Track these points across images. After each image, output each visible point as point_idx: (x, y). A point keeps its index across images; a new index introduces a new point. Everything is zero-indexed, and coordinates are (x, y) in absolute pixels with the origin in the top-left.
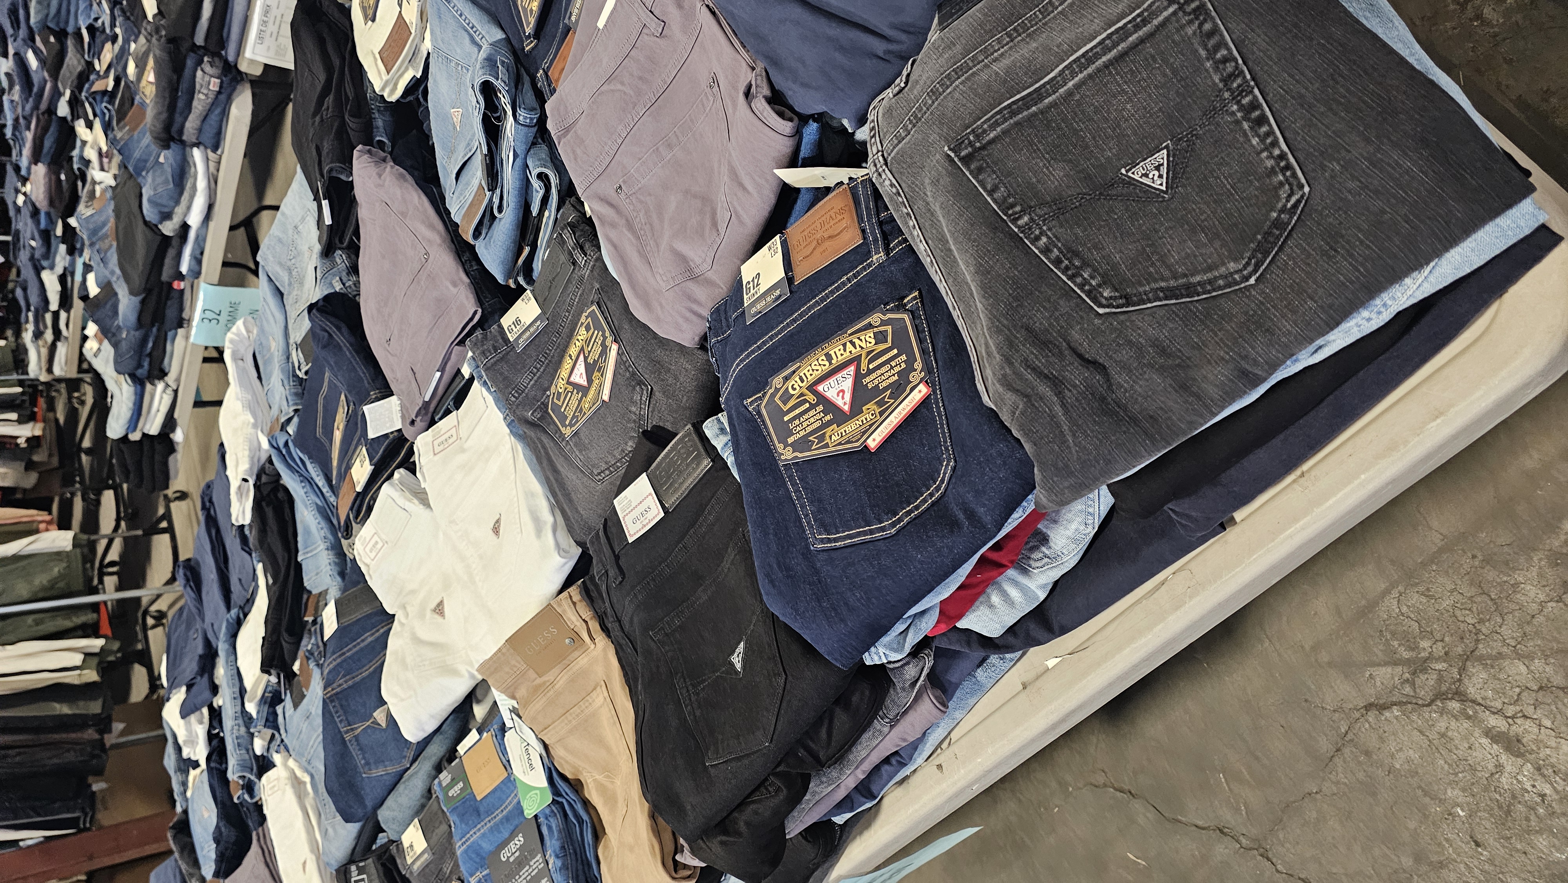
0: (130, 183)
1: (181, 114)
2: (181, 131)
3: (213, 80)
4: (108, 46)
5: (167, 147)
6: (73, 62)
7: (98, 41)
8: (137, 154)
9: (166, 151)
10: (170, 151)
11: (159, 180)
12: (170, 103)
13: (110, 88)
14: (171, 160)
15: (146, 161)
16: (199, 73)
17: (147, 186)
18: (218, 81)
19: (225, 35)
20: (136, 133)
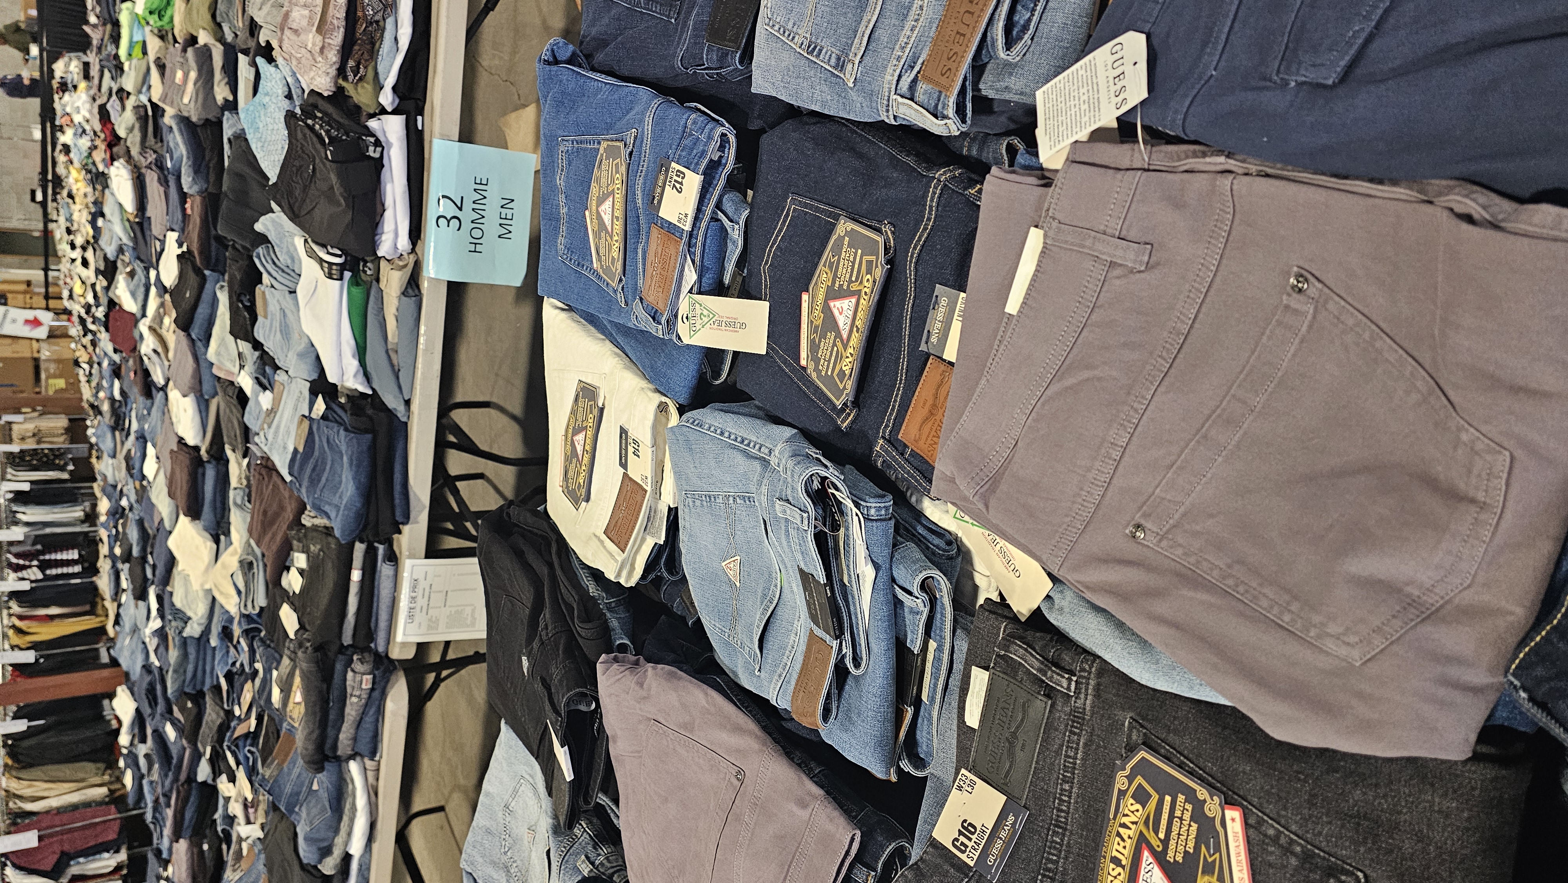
0: (283, 826)
1: (333, 727)
2: (335, 747)
3: (365, 677)
4: (248, 686)
5: (320, 769)
6: (212, 716)
7: (237, 685)
8: (288, 789)
9: (319, 775)
10: (325, 773)
11: (314, 811)
12: (320, 721)
13: (252, 730)
14: (327, 784)
15: (298, 794)
16: (350, 674)
17: (302, 822)
18: (370, 677)
19: (373, 625)
20: (285, 765)
